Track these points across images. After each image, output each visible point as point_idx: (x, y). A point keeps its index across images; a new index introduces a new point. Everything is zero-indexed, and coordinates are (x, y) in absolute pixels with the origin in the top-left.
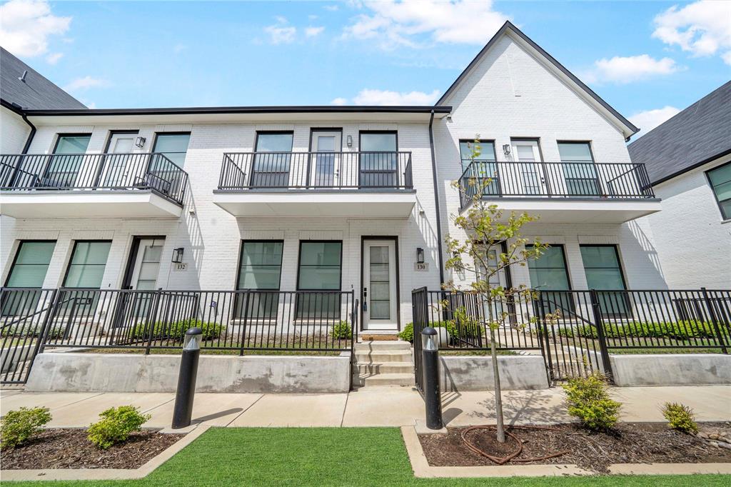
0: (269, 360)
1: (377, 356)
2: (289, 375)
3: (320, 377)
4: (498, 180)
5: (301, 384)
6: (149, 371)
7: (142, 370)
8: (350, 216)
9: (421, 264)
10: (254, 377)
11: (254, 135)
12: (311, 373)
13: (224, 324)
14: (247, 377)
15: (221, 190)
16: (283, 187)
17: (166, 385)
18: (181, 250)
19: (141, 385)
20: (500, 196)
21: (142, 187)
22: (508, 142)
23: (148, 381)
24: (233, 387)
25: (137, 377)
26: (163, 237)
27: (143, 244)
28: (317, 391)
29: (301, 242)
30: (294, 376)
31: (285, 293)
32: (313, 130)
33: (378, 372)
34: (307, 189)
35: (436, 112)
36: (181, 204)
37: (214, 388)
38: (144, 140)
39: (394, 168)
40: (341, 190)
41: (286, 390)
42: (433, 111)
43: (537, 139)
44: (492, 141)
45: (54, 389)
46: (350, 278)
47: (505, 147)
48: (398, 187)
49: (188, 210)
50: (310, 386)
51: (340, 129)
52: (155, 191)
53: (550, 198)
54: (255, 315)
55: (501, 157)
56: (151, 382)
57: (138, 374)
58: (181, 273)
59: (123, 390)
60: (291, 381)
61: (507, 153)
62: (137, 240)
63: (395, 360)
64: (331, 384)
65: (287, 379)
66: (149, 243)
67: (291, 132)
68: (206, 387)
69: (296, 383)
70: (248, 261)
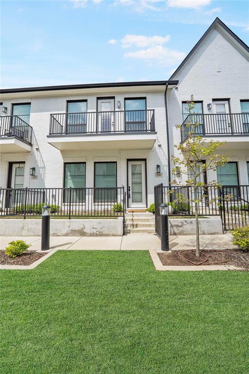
0: (83, 221)
1: (136, 220)
2: (93, 228)
3: (108, 229)
4: (203, 125)
5: (100, 232)
6: (27, 227)
7: (23, 226)
8: (121, 148)
9: (158, 174)
10: (77, 229)
11: (65, 103)
12: (104, 227)
13: (60, 205)
14: (73, 229)
15: (51, 135)
16: (84, 133)
17: (35, 233)
18: (34, 169)
19: (24, 233)
20: (204, 134)
21: (9, 135)
22: (211, 102)
23: (27, 231)
24: (67, 233)
25: (21, 229)
26: (24, 162)
27: (14, 166)
28: (107, 235)
29: (95, 163)
30: (96, 228)
31: (89, 188)
32: (98, 98)
33: (137, 227)
34: (97, 133)
35: (169, 84)
36: (30, 144)
37: (58, 234)
38: (6, 108)
39: (145, 120)
40: (115, 133)
41: (92, 235)
42: (167, 84)
43: (228, 100)
44: (201, 102)
46: (122, 181)
47: (209, 105)
48: (146, 130)
49: (35, 147)
50: (104, 233)
51: (113, 98)
52: (17, 137)
53: (233, 135)
54: (75, 201)
55: (206, 111)
58: (35, 181)
59: (16, 235)
60: (95, 231)
61: (210, 109)
62: (11, 164)
63: (145, 221)
64: (114, 232)
65: (92, 230)
66: (17, 165)
67: (86, 101)
68: (54, 234)
69: (97, 231)
70: (68, 174)
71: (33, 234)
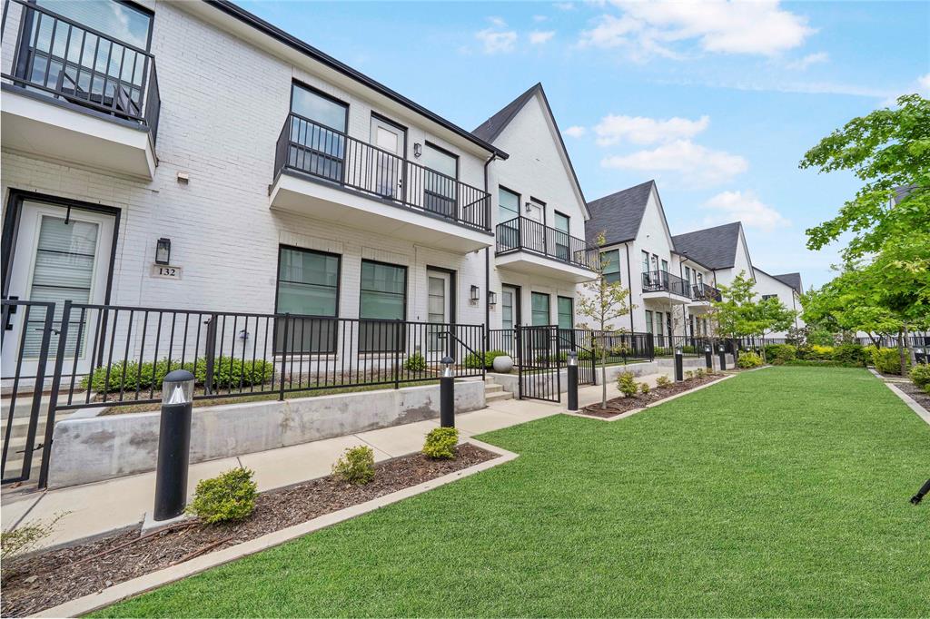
0: (427, 390)
3: (466, 399)
6: (297, 419)
7: (287, 420)
8: (418, 241)
10: (416, 407)
11: (289, 82)
12: (460, 397)
14: (410, 408)
15: (286, 169)
17: (323, 431)
18: (164, 243)
19: (288, 436)
22: (529, 200)
23: (299, 431)
24: (399, 419)
25: (280, 429)
26: (113, 211)
27: (31, 211)
29: (364, 261)
31: (344, 320)
32: (374, 114)
37: (380, 424)
40: (406, 207)
42: (495, 153)
43: (544, 204)
44: (519, 195)
45: (127, 471)
46: (417, 309)
47: (526, 204)
49: (170, 172)
51: (405, 129)
53: (546, 256)
55: (523, 212)
56: (303, 432)
57: (282, 425)
59: (263, 447)
61: (527, 211)
62: (20, 199)
64: (474, 404)
66: (56, 211)
67: (344, 104)
68: (372, 425)
71: (317, 435)
